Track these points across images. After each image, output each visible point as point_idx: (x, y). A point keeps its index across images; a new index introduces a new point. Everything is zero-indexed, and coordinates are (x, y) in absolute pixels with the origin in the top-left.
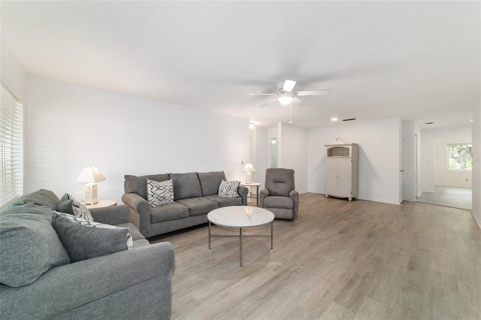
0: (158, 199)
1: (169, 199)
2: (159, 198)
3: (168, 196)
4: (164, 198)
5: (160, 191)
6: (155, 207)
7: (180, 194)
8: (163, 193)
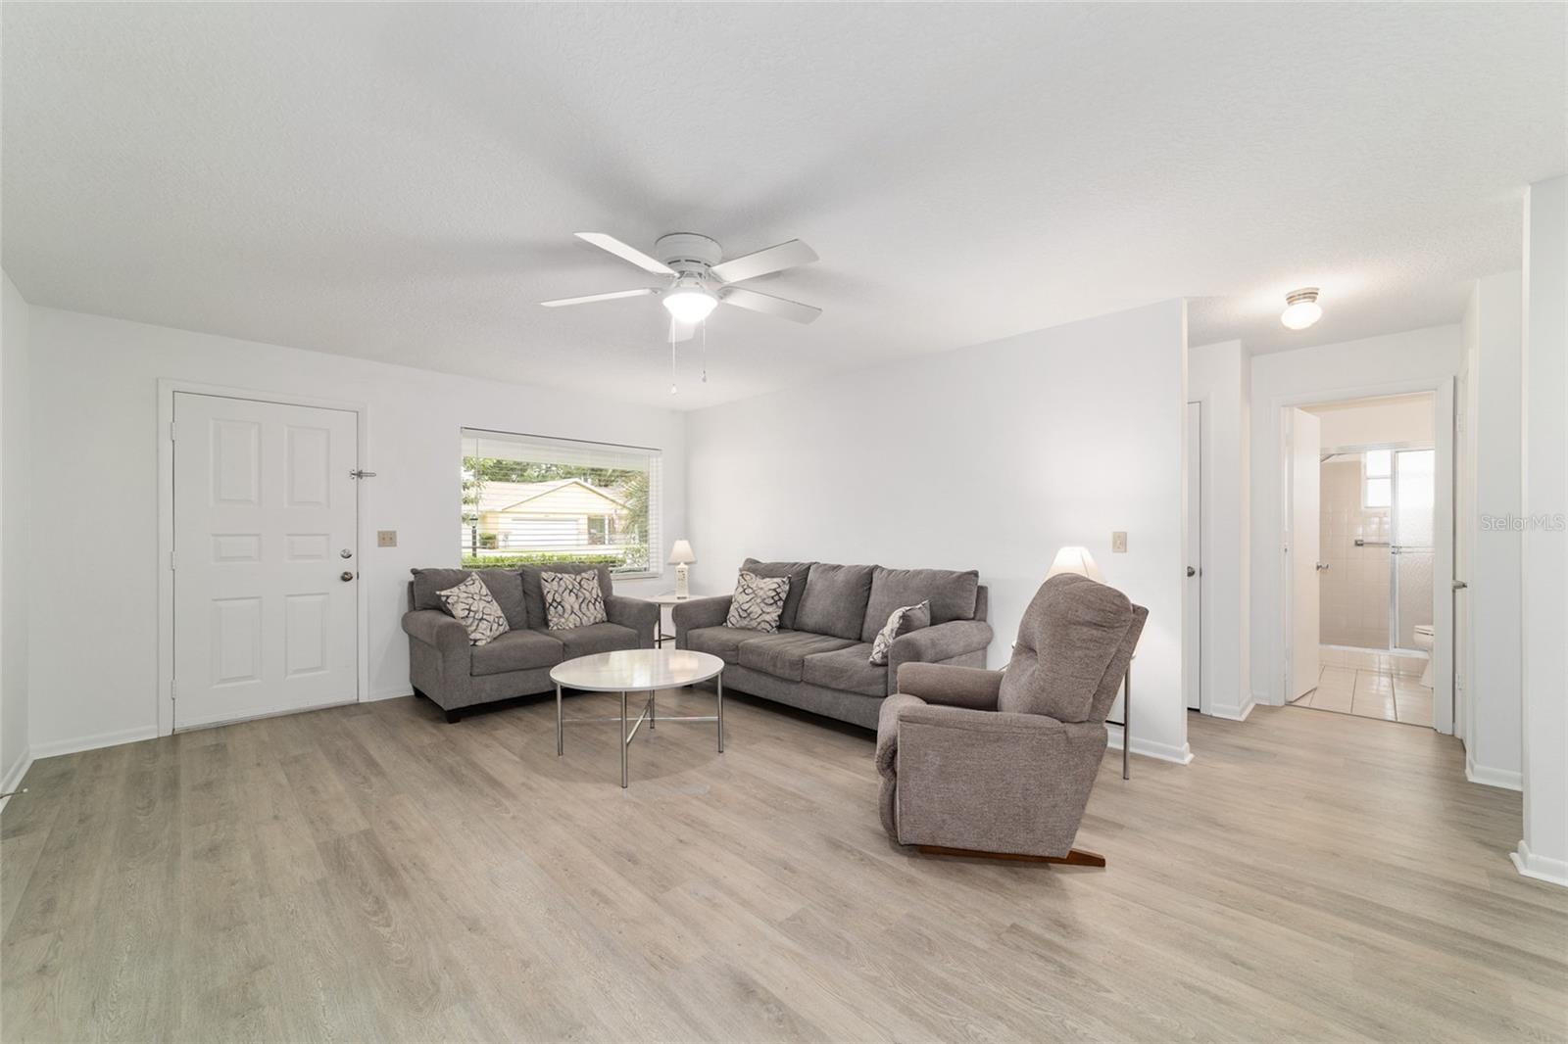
0: (740, 613)
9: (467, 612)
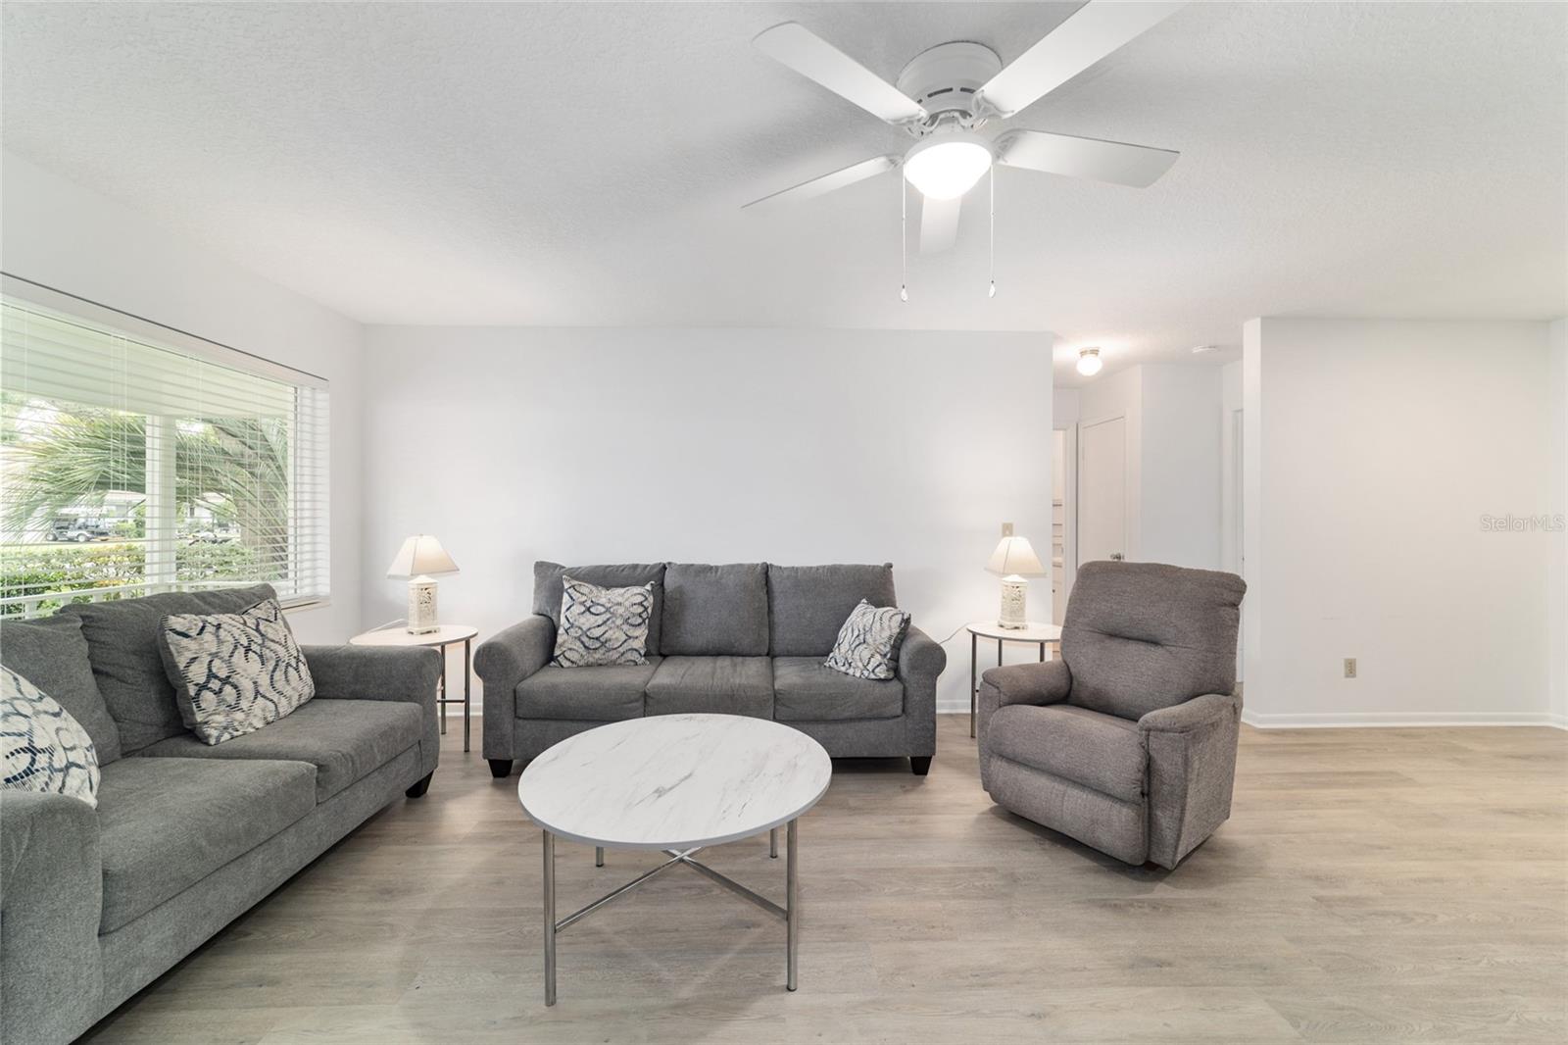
0: (582, 643)
1: (621, 650)
2: (585, 639)
3: (617, 639)
4: (603, 644)
5: (593, 618)
6: (569, 667)
7: (679, 637)
8: (598, 626)
9: (28, 757)
